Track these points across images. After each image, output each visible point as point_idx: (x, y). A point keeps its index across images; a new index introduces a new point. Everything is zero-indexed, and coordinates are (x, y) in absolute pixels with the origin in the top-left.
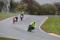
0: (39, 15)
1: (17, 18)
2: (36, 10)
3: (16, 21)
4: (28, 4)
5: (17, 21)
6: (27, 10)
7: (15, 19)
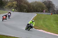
0: (28, 12)
2: (25, 7)
3: (5, 19)
4: (17, 2)
6: (16, 7)
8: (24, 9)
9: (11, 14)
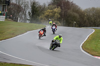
1: (44, 30)
4: (61, 8)
5: (45, 35)
6: (59, 18)
7: (42, 32)
8: (72, 21)
9: (56, 27)
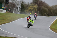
0: (48, 16)
